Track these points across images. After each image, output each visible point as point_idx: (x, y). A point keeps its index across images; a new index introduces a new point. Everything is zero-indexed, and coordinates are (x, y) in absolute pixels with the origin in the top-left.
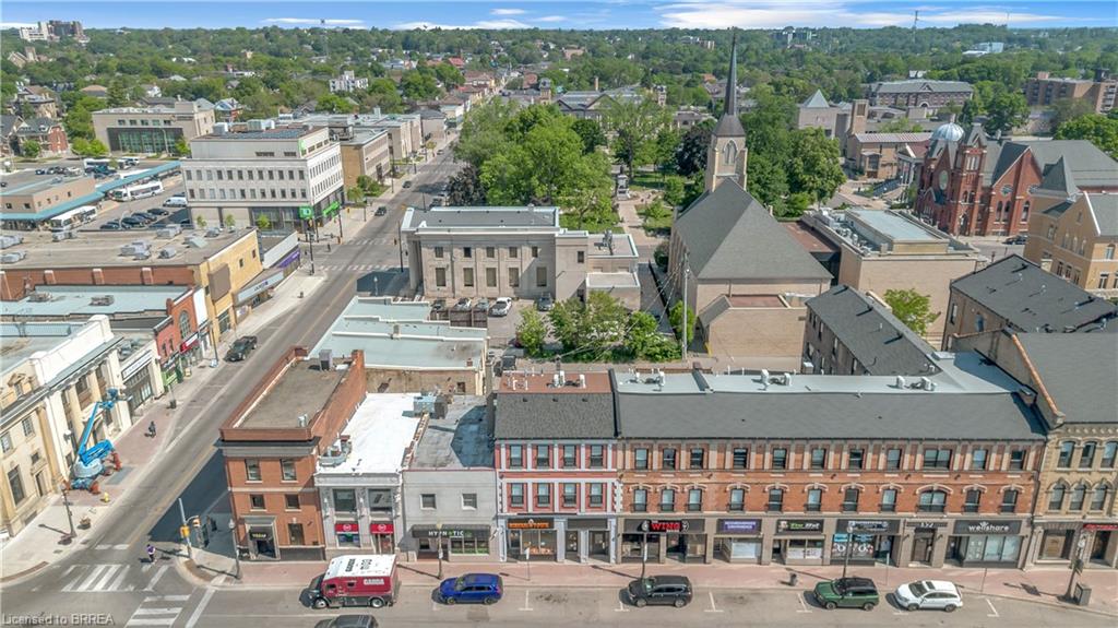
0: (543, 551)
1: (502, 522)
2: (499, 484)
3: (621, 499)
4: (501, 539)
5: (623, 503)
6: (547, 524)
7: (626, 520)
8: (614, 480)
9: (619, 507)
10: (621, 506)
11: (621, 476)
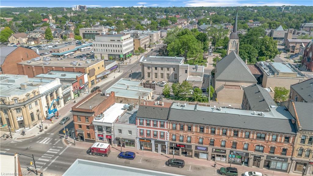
0: (149, 148)
1: (138, 139)
2: (137, 129)
3: (169, 137)
4: (138, 143)
5: (169, 138)
6: (149, 141)
7: (170, 143)
8: (167, 131)
9: (168, 139)
10: (169, 139)
11: (169, 131)
